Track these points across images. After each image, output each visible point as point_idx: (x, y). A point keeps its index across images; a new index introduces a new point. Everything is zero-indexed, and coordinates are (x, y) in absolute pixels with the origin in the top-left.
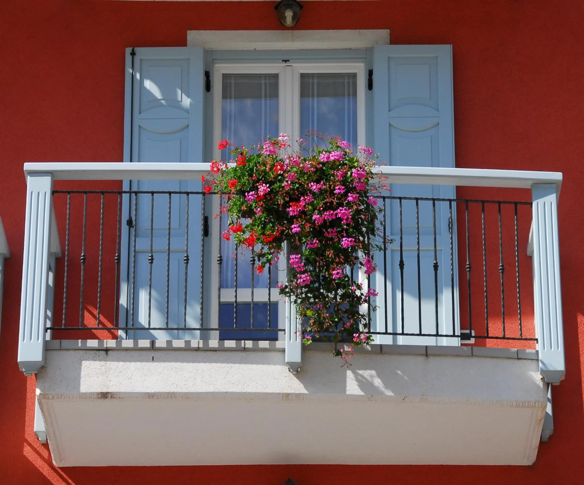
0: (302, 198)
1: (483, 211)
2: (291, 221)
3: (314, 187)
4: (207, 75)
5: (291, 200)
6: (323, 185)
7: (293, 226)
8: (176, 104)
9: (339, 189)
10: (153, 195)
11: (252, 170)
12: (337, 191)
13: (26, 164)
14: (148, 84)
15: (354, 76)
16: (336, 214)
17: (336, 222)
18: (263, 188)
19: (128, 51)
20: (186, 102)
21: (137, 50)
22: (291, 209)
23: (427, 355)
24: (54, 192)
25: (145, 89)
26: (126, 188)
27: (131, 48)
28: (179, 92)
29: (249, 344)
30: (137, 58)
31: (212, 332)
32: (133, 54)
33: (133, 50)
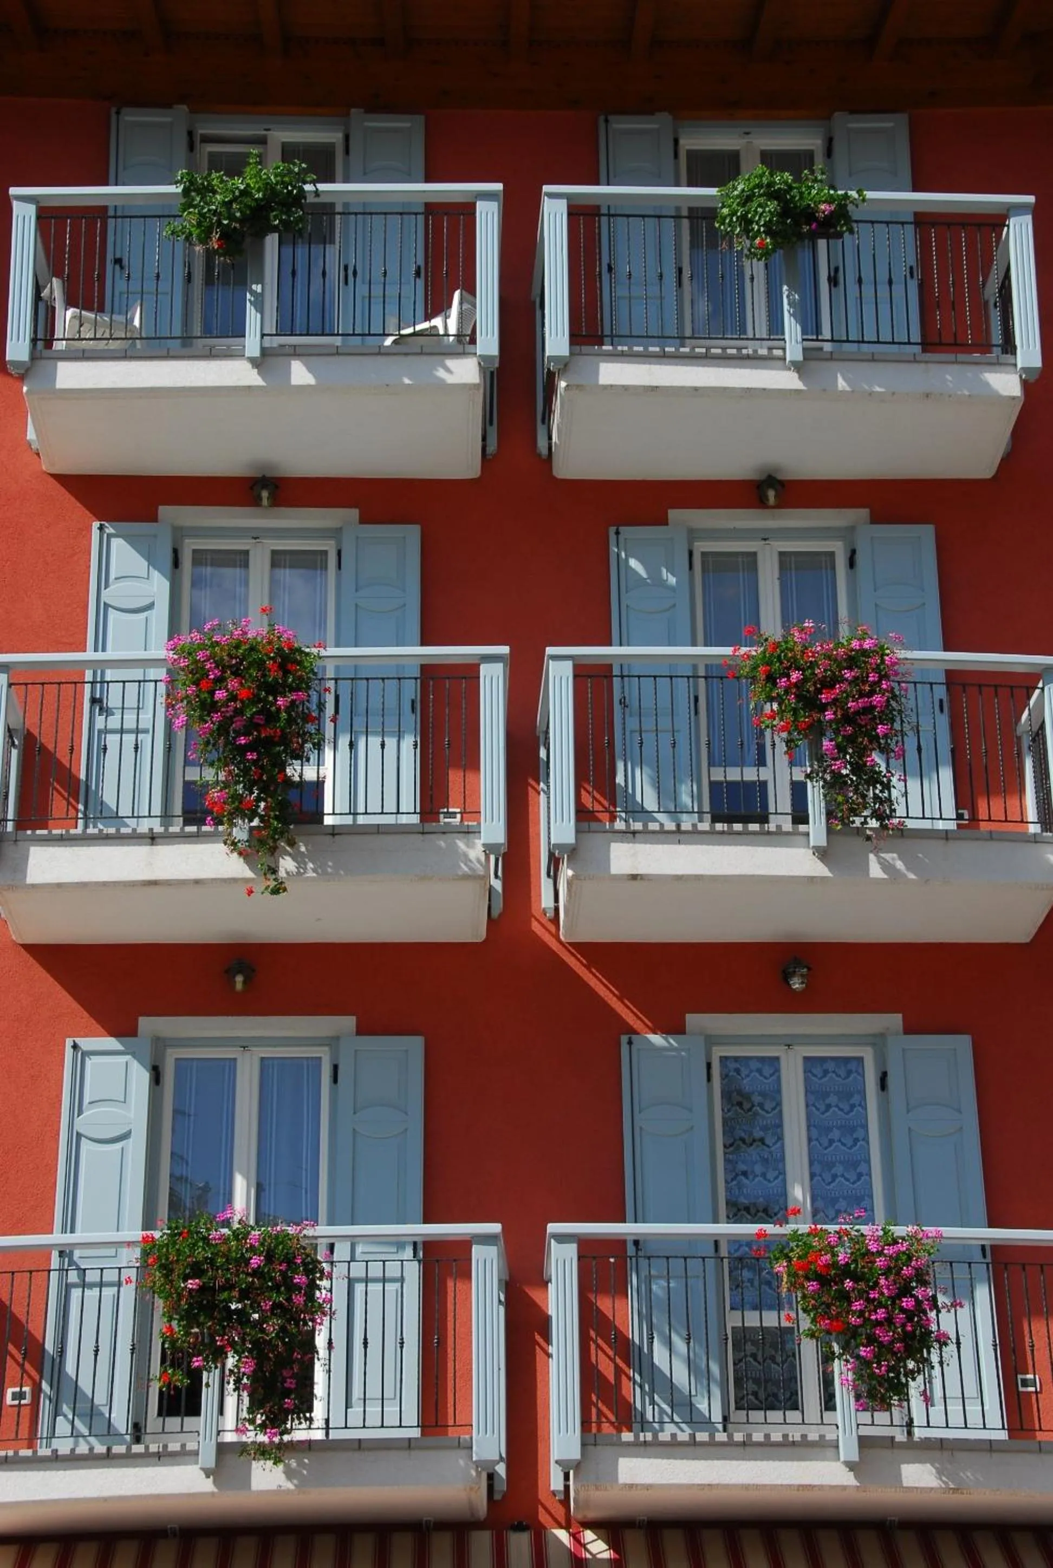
0: (838, 686)
1: (996, 695)
2: (823, 708)
3: (848, 675)
4: (691, 554)
5: (823, 687)
6: (856, 672)
7: (826, 713)
8: (663, 584)
9: (874, 676)
10: (671, 679)
11: (779, 656)
12: (871, 679)
13: (547, 649)
14: (633, 563)
15: (832, 554)
16: (871, 701)
17: (870, 709)
18: (795, 676)
19: (612, 530)
20: (672, 580)
21: (622, 529)
22: (823, 696)
23: (947, 839)
24: (576, 676)
25: (631, 568)
26: (616, 671)
27: (615, 528)
28: (664, 571)
29: (738, 827)
30: (621, 537)
31: (705, 815)
32: (617, 533)
33: (617, 529)
